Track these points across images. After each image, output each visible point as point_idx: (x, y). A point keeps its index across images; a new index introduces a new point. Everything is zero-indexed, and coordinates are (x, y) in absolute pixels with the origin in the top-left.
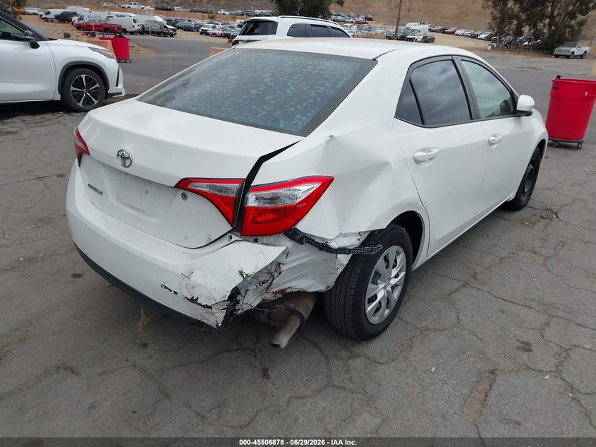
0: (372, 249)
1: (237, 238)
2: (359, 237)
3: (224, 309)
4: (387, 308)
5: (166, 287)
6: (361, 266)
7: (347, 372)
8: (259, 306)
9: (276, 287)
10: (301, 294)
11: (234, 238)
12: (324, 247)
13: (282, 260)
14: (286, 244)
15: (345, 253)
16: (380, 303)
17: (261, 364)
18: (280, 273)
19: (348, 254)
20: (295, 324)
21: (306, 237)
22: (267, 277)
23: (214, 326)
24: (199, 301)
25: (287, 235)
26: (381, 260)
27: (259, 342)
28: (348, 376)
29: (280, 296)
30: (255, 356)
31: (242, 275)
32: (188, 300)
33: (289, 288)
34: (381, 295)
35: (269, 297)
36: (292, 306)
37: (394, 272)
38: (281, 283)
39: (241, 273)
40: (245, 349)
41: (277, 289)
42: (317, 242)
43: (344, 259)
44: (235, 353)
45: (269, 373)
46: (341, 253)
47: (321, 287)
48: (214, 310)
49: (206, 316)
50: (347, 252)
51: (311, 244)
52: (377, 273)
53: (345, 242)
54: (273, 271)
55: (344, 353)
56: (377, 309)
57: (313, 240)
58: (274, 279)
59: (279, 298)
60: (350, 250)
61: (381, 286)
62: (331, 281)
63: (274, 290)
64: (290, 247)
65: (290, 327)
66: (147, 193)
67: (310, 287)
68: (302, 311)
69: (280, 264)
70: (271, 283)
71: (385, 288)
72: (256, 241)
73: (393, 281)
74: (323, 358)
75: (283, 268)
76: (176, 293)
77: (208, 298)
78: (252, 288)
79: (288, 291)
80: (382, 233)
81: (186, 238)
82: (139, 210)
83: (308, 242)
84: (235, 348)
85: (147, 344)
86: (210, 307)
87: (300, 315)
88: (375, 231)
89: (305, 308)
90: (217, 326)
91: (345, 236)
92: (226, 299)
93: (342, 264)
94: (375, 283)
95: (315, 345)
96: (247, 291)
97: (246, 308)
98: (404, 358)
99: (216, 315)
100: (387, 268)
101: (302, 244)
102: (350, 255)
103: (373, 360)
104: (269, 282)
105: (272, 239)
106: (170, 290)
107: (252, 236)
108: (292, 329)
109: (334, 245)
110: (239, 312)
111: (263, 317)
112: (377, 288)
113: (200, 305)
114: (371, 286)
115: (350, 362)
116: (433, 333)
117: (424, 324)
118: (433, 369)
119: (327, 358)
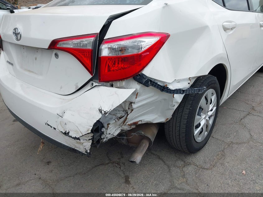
0: (199, 90)
1: (97, 84)
2: (189, 82)
3: (89, 140)
4: (206, 131)
5: (48, 125)
6: (191, 103)
7: (184, 176)
8: (119, 135)
9: (130, 121)
10: (148, 125)
11: (95, 84)
12: (164, 89)
13: (133, 100)
14: (135, 86)
15: (180, 93)
16: (202, 128)
17: (124, 174)
18: (132, 110)
19: (182, 94)
20: (145, 146)
21: (151, 81)
22: (123, 114)
23: (84, 152)
24: (70, 134)
25: (135, 79)
26: (203, 98)
27: (122, 157)
28: (185, 180)
29: (134, 127)
30: (120, 168)
31: (101, 112)
32: (63, 133)
33: (140, 121)
34: (203, 123)
35: (126, 128)
36: (143, 133)
37: (211, 107)
38: (134, 118)
39: (100, 111)
40: (113, 163)
41: (132, 122)
42: (159, 85)
43: (179, 98)
44: (107, 166)
45: (129, 180)
46: (177, 93)
47: (162, 120)
48: (82, 141)
49: (77, 145)
50: (182, 92)
51: (155, 86)
52: (200, 108)
53: (179, 86)
54: (127, 109)
55: (180, 163)
56: (201, 132)
57: (156, 84)
58: (128, 115)
59: (133, 129)
60: (184, 91)
61: (203, 117)
62: (169, 115)
63: (129, 123)
64: (138, 89)
65: (142, 148)
66: (36, 59)
67: (154, 120)
68: (150, 136)
69: (131, 103)
70: (126, 118)
71: (205, 118)
72: (112, 86)
73: (210, 113)
74: (166, 167)
75: (134, 106)
76: (55, 129)
77: (76, 131)
78: (112, 122)
79: (140, 123)
80: (205, 78)
81: (61, 88)
82: (33, 72)
83: (152, 85)
84: (107, 162)
85: (50, 162)
86: (78, 139)
87: (149, 139)
88: (200, 77)
89: (152, 134)
90: (86, 152)
91: (179, 81)
92: (90, 132)
93: (177, 102)
94: (199, 115)
95: (159, 158)
96: (108, 124)
97: (109, 137)
98: (221, 164)
99: (85, 144)
100: (207, 104)
101: (147, 86)
102: (184, 95)
103: (200, 166)
104: (125, 117)
105: (124, 83)
106: (51, 127)
107: (108, 82)
108: (143, 149)
109: (172, 87)
110: (104, 140)
111: (124, 142)
112: (201, 118)
113: (71, 137)
114: (197, 117)
115: (185, 169)
116: (236, 146)
117: (228, 140)
118: (244, 172)
119: (169, 167)
